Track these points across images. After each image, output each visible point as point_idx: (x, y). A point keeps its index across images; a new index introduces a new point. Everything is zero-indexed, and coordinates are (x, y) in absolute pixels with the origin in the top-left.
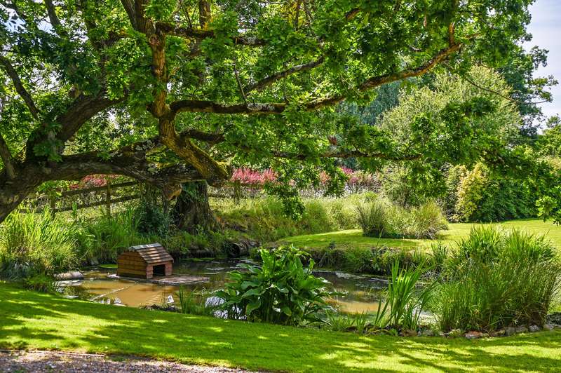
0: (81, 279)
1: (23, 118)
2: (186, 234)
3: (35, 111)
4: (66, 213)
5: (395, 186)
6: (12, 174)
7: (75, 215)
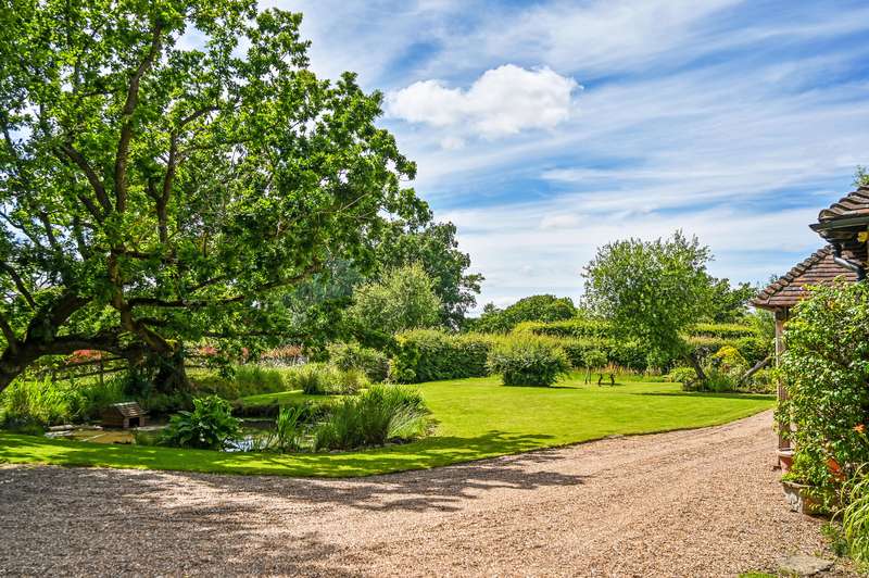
0: (72, 430)
1: (23, 309)
2: (165, 396)
3: (33, 305)
4: (64, 382)
5: (341, 357)
6: (15, 350)
7: (72, 382)
